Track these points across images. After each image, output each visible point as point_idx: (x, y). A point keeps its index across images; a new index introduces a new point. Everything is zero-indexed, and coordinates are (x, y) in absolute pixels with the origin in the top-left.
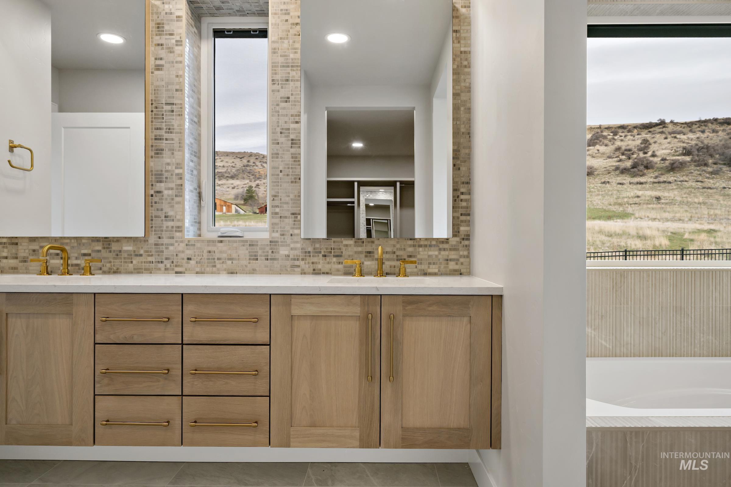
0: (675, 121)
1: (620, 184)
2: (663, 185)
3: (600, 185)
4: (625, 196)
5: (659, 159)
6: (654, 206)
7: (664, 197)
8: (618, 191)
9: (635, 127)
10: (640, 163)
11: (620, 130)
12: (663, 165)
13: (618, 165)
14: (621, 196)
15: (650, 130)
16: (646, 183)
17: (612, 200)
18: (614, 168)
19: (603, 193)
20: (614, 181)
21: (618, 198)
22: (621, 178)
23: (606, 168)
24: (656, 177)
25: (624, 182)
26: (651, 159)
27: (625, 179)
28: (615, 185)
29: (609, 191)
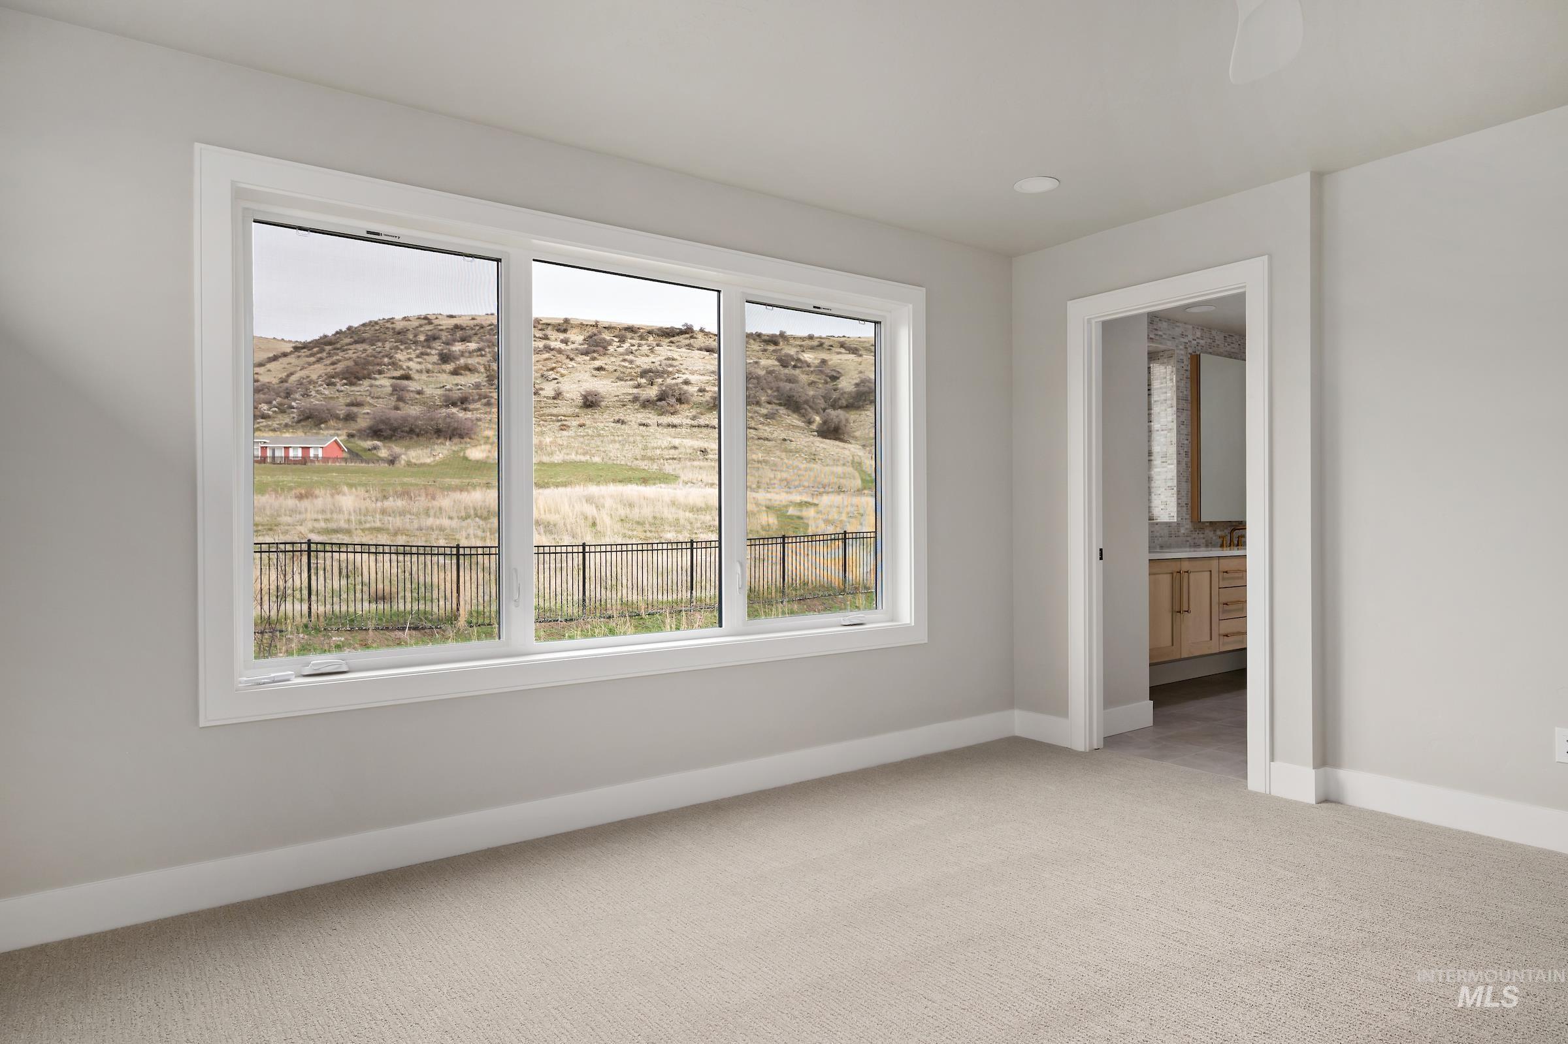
0: (706, 330)
1: (644, 425)
2: (705, 430)
3: (613, 424)
4: (655, 445)
5: (696, 389)
6: (702, 463)
7: (711, 450)
8: (643, 436)
9: (650, 332)
10: (671, 392)
11: (629, 335)
12: (702, 398)
13: (638, 394)
14: (649, 445)
15: (672, 339)
16: (681, 425)
17: (638, 452)
18: (630, 397)
19: (620, 438)
20: (634, 419)
21: (645, 448)
22: (644, 415)
23: (618, 396)
24: (694, 418)
25: (648, 421)
26: (685, 387)
27: (649, 418)
28: (636, 426)
29: (629, 436)
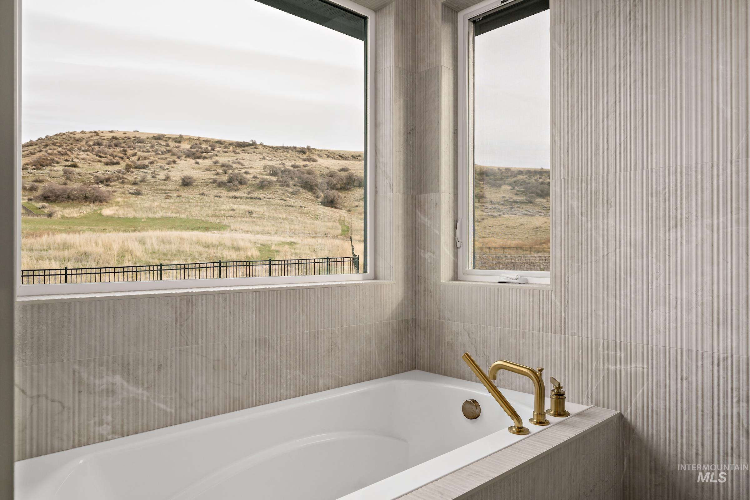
0: (264, 144)
1: (218, 197)
2: (254, 201)
3: (199, 196)
4: (222, 208)
5: (252, 176)
6: (247, 219)
7: (255, 212)
8: (216, 203)
9: (231, 144)
10: (235, 178)
11: (218, 145)
12: (255, 182)
13: (216, 178)
14: (218, 208)
15: (244, 148)
16: (241, 198)
17: (210, 212)
18: (211, 180)
19: (201, 204)
20: (212, 193)
21: (215, 210)
22: (219, 191)
23: (204, 180)
24: (249, 193)
25: (221, 195)
26: (245, 175)
27: (222, 193)
28: (213, 197)
29: (207, 202)
